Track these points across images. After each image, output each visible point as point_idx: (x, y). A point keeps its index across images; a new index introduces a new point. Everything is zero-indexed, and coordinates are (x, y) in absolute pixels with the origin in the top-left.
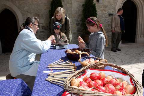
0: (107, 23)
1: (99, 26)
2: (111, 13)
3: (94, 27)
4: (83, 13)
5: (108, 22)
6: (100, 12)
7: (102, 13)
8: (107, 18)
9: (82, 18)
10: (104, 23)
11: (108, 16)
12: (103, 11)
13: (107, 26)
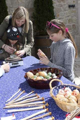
0: (67, 18)
1: (65, 31)
2: (72, 4)
3: (59, 34)
4: (34, 6)
5: (68, 16)
6: (58, 4)
7: (59, 5)
8: (67, 11)
9: (33, 13)
10: (63, 18)
11: (67, 8)
12: (60, 2)
13: (68, 22)
